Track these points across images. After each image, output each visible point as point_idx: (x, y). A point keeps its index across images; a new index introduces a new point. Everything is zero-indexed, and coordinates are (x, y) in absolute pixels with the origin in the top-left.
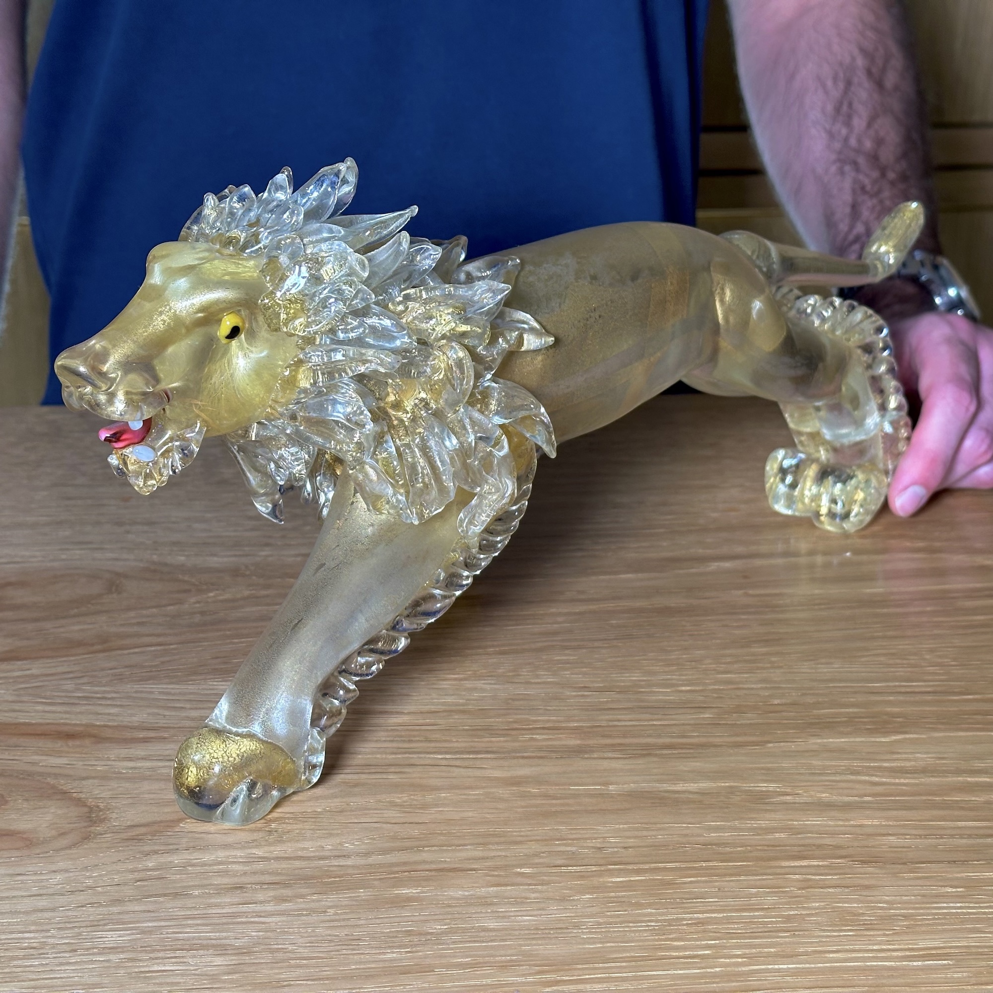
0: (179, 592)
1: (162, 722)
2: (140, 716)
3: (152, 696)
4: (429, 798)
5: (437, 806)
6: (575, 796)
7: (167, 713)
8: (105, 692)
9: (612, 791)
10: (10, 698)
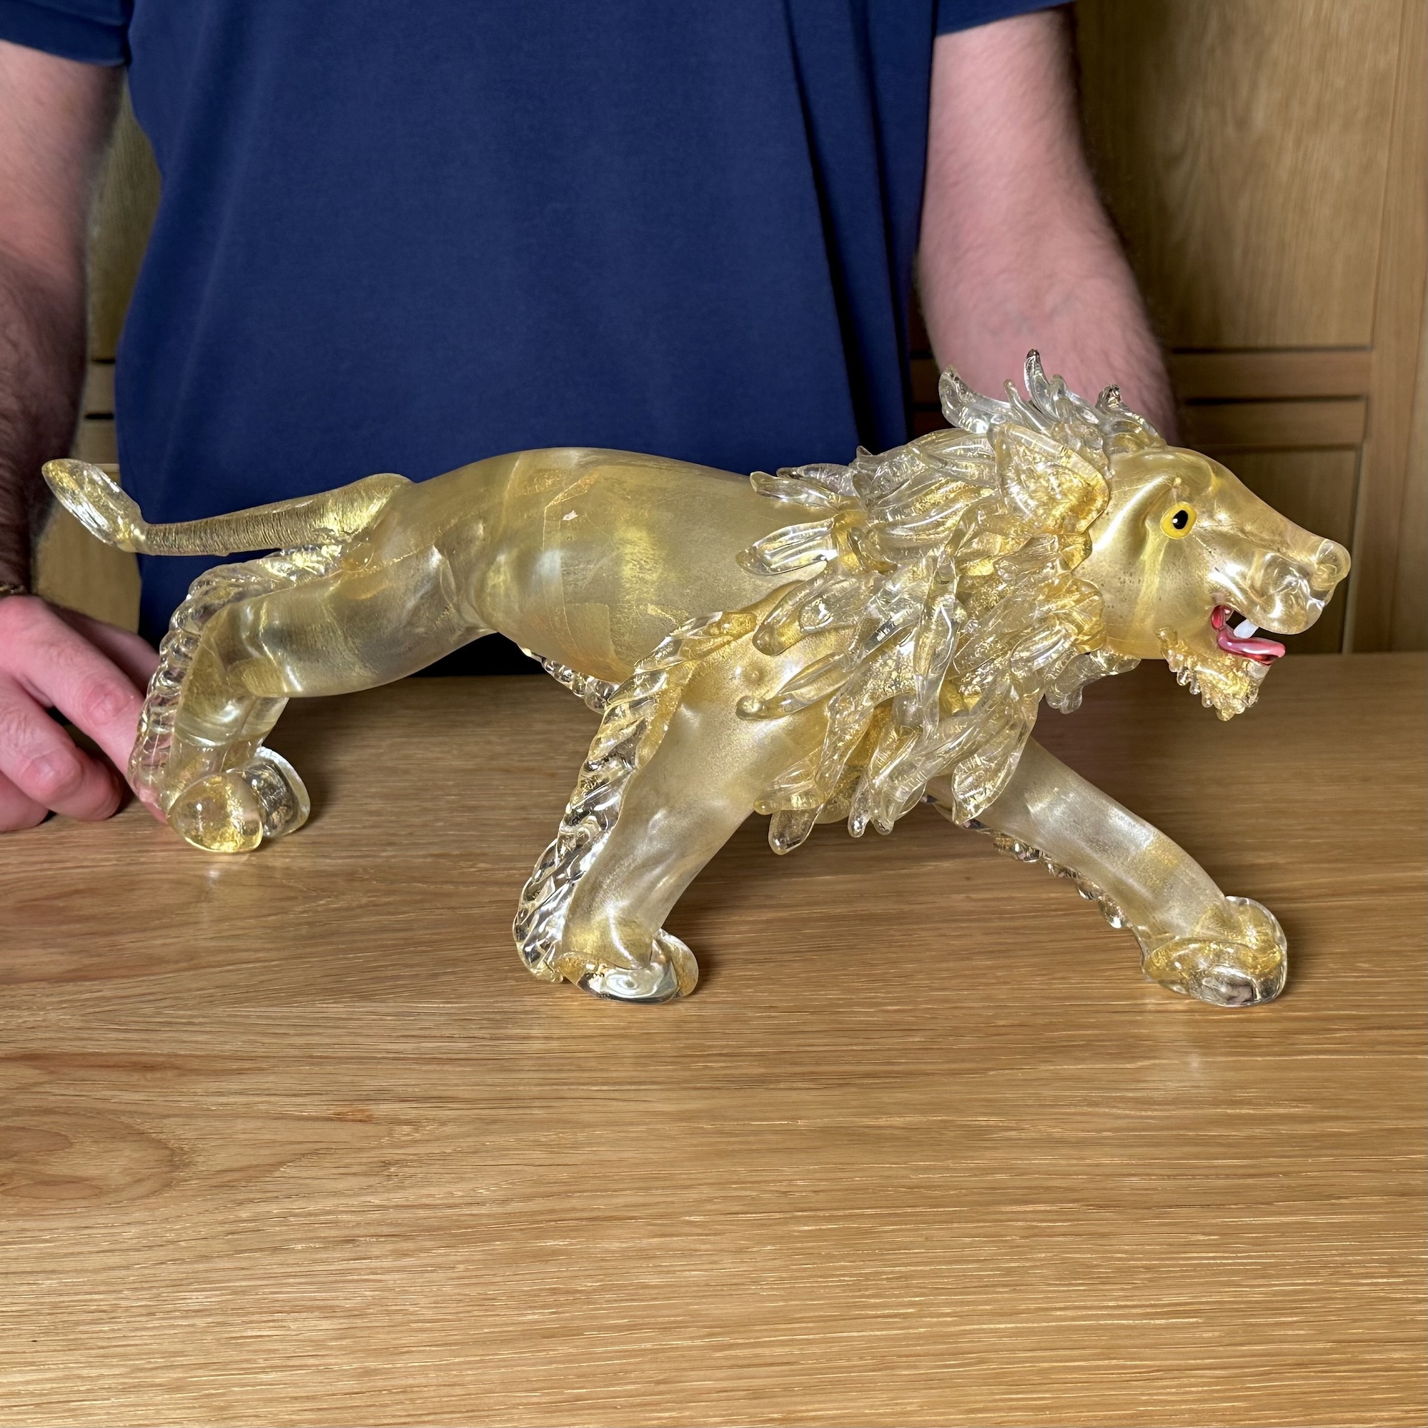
0: (281, 900)
1: (261, 1051)
2: (233, 1044)
3: (248, 1021)
4: (581, 1136)
5: (590, 1144)
6: (756, 1133)
7: (266, 1040)
8: (191, 1016)
9: (800, 1126)
10: (78, 1025)
